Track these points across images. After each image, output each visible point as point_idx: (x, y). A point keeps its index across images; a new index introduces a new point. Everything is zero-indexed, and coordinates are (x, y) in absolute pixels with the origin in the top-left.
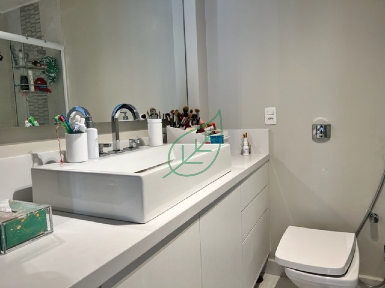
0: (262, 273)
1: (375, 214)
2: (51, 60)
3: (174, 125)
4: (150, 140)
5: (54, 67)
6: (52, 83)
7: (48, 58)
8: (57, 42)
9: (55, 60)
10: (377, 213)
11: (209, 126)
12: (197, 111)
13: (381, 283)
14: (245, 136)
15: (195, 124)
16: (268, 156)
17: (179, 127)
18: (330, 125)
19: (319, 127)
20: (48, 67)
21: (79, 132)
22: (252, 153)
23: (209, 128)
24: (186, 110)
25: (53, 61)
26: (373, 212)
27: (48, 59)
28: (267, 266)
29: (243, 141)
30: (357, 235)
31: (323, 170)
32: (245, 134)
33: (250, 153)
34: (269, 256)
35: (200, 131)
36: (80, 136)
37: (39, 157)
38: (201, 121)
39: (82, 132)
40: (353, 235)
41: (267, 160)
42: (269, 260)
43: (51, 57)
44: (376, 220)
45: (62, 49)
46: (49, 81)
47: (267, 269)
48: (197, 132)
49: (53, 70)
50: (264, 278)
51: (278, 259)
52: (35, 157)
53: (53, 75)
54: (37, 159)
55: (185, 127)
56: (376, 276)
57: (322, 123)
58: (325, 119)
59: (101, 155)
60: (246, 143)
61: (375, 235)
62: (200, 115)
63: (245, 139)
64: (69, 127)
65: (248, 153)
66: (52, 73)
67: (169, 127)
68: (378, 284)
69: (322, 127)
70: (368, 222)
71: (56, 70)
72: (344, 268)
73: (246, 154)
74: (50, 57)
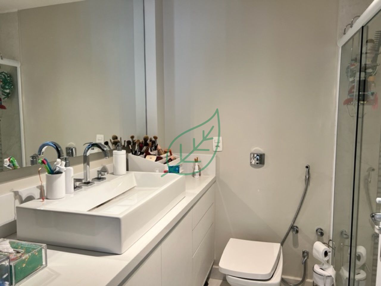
0: (208, 278)
1: (297, 227)
2: (6, 76)
3: (135, 154)
4: (114, 168)
5: (9, 83)
6: (6, 99)
7: (3, 73)
8: (13, 58)
9: (10, 76)
10: (298, 226)
11: (165, 152)
12: (156, 138)
13: (300, 282)
14: (196, 161)
15: (154, 150)
16: (215, 178)
17: (140, 155)
18: (264, 155)
19: (255, 155)
20: (3, 84)
21: (59, 172)
22: (201, 175)
23: (165, 155)
24: (146, 139)
25: (8, 77)
26: (295, 225)
27: (3, 75)
28: (212, 272)
29: (195, 165)
30: (282, 244)
31: (259, 190)
32: (196, 158)
33: (200, 175)
34: (213, 263)
35: (158, 159)
36: (60, 176)
37: (20, 194)
38: (159, 147)
39: (61, 173)
40: (279, 245)
41: (214, 182)
42: (214, 267)
43: (7, 72)
44: (297, 232)
45: (18, 65)
46: (4, 97)
47: (211, 275)
48: (156, 161)
49: (8, 86)
50: (209, 282)
51: (221, 268)
52: (17, 194)
53: (8, 91)
54: (18, 196)
55: (145, 154)
56: (296, 276)
57: (258, 152)
58: (260, 149)
59: (76, 189)
60: (197, 167)
61: (296, 243)
62: (158, 142)
63: (197, 164)
64: (50, 169)
65: (199, 175)
66: (7, 89)
67: (130, 154)
68: (299, 283)
69: (258, 155)
70: (291, 234)
71: (11, 86)
72: (270, 273)
73: (197, 176)
74: (5, 73)
